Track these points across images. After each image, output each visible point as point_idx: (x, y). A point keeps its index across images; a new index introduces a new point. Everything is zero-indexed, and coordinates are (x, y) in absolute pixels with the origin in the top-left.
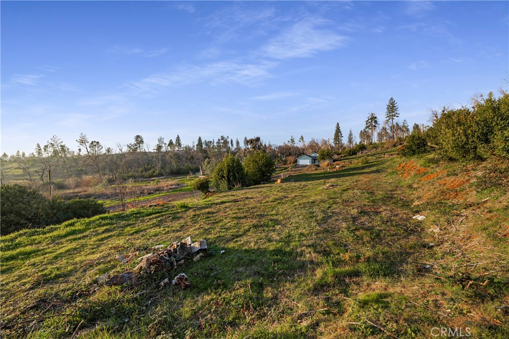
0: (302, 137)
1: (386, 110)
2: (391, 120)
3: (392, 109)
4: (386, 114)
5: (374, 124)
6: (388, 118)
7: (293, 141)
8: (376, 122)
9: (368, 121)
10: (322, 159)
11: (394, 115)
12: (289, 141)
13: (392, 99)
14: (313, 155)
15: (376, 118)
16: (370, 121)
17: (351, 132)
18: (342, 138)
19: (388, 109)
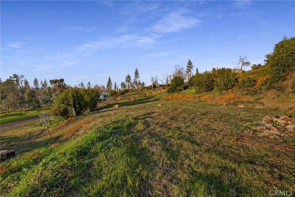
0: (89, 83)
1: (135, 74)
2: (136, 79)
3: (137, 73)
4: (134, 75)
5: (129, 80)
6: (135, 78)
7: (82, 84)
8: (130, 79)
9: (126, 78)
10: (112, 96)
11: (138, 77)
12: (79, 85)
13: (136, 69)
14: (104, 93)
15: (130, 77)
16: (127, 78)
17: (115, 83)
18: (112, 86)
19: (135, 73)
